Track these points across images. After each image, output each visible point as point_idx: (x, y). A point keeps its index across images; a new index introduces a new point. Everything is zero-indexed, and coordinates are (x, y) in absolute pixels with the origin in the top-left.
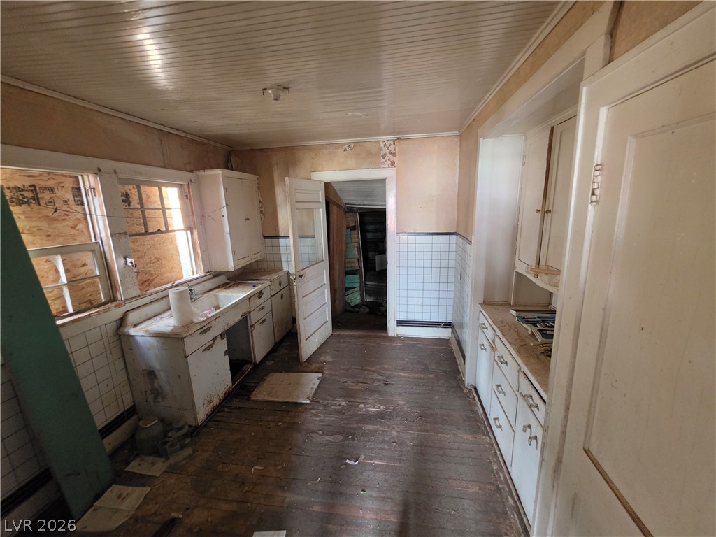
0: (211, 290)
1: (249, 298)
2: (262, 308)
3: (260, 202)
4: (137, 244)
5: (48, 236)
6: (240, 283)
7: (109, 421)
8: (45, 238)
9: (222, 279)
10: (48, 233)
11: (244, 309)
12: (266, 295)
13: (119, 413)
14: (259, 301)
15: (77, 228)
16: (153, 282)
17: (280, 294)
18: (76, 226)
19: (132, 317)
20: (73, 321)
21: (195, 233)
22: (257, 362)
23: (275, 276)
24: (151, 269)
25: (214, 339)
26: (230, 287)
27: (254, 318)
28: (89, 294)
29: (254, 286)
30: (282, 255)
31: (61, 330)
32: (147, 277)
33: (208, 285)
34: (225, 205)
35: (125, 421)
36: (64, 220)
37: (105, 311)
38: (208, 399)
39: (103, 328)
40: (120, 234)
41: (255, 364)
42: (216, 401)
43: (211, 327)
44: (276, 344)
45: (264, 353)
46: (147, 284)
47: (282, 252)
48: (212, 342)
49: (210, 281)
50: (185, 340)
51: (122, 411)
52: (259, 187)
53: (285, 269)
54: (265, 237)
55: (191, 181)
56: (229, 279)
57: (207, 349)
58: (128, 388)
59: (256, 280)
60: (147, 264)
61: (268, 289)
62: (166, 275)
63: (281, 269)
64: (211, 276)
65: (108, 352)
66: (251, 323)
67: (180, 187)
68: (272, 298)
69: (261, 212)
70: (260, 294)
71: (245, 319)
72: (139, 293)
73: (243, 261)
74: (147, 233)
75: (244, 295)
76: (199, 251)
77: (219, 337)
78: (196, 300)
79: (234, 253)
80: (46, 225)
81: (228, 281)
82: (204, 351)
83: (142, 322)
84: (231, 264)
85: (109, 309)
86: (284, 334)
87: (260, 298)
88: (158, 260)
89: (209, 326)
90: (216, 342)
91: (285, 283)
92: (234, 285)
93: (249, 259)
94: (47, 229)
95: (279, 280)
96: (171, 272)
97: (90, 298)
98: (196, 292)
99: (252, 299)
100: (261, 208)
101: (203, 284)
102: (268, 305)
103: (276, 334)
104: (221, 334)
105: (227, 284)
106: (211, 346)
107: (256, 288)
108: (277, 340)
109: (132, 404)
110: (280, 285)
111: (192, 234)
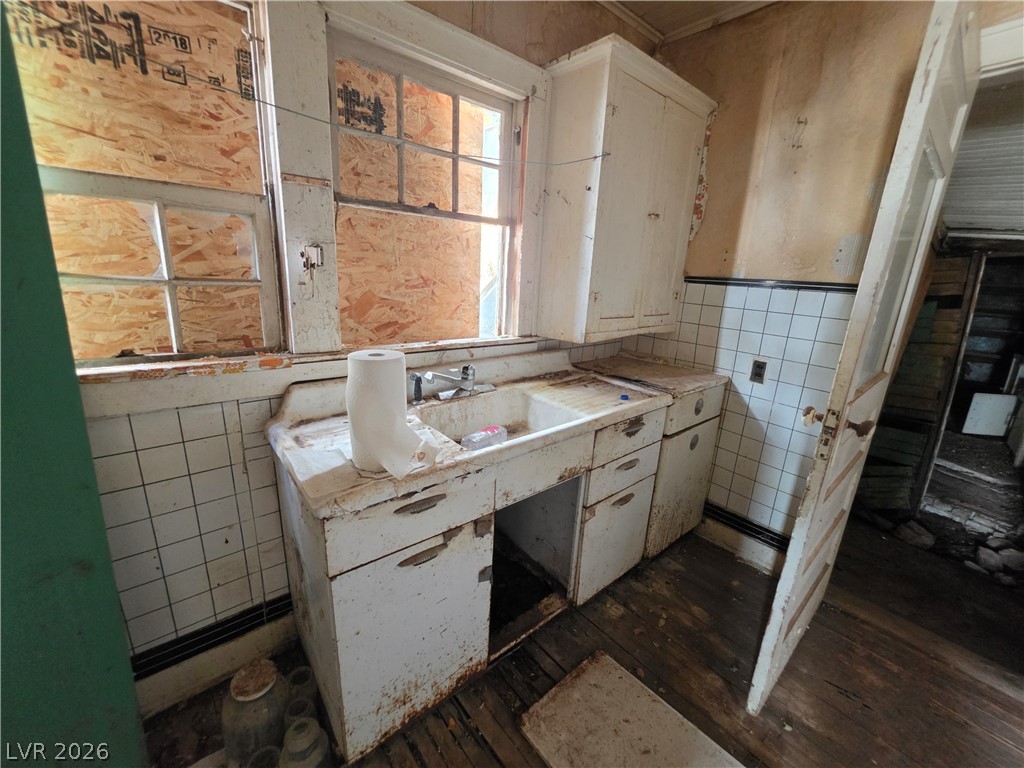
0: (524, 380)
1: (598, 430)
2: (630, 465)
3: (701, 181)
4: (382, 233)
5: (158, 158)
6: (594, 381)
7: (220, 617)
8: (149, 161)
9: (557, 361)
10: (160, 152)
11: (574, 458)
12: (650, 431)
13: (249, 605)
14: (624, 444)
15: (236, 157)
16: (407, 332)
17: (690, 434)
18: (235, 150)
19: (301, 401)
20: (134, 375)
21: (520, 232)
22: (580, 601)
23: (690, 385)
24: (407, 300)
25: (449, 534)
26: (567, 383)
27: (598, 487)
28: (244, 324)
29: (625, 398)
30: (724, 333)
31: (86, 391)
32: (391, 315)
33: (521, 367)
34: (599, 152)
35: (262, 624)
36: (206, 127)
37: (229, 369)
38: (399, 694)
39: (230, 409)
40: (308, 179)
41: (572, 603)
42: (424, 698)
43: (442, 496)
44: (644, 558)
45: (606, 580)
46: (389, 331)
47: (725, 324)
48: (440, 541)
49: (527, 358)
50: (328, 525)
51: (257, 601)
52: (707, 138)
53: (721, 372)
54: (689, 279)
55: (534, 91)
56: (574, 365)
57: (415, 560)
58: (278, 557)
59: (637, 382)
60: (398, 287)
61: (662, 415)
62: (438, 322)
63: (710, 369)
64: (534, 347)
65: (238, 470)
66: (586, 498)
67: (509, 106)
68: (667, 442)
69: (697, 210)
70: (634, 425)
71: (570, 485)
72: (340, 346)
73: (615, 324)
74: (401, 205)
75: (585, 418)
76: (518, 279)
77: (470, 529)
78: (473, 394)
79: (594, 296)
80: (159, 130)
81: (570, 368)
82: (402, 564)
83: (323, 419)
84: (578, 325)
85: (242, 366)
86: (671, 539)
87: (630, 435)
88: (426, 282)
89: (435, 492)
90: (453, 544)
91: (711, 409)
92: (580, 380)
93: (633, 323)
94: (157, 140)
95: (696, 398)
96: (451, 318)
97: (246, 332)
98: (478, 377)
99: (605, 436)
100: (699, 197)
101: (507, 360)
102: (648, 461)
103: (651, 537)
104: (476, 522)
105: (567, 373)
106: (430, 554)
107: (627, 405)
108: (652, 551)
109: (286, 591)
110: (698, 411)
111: (513, 235)
